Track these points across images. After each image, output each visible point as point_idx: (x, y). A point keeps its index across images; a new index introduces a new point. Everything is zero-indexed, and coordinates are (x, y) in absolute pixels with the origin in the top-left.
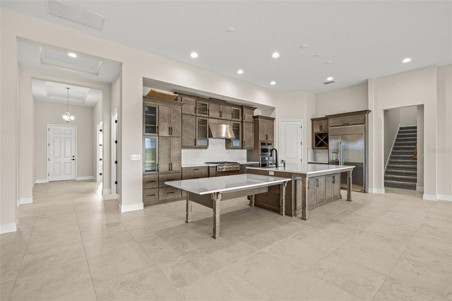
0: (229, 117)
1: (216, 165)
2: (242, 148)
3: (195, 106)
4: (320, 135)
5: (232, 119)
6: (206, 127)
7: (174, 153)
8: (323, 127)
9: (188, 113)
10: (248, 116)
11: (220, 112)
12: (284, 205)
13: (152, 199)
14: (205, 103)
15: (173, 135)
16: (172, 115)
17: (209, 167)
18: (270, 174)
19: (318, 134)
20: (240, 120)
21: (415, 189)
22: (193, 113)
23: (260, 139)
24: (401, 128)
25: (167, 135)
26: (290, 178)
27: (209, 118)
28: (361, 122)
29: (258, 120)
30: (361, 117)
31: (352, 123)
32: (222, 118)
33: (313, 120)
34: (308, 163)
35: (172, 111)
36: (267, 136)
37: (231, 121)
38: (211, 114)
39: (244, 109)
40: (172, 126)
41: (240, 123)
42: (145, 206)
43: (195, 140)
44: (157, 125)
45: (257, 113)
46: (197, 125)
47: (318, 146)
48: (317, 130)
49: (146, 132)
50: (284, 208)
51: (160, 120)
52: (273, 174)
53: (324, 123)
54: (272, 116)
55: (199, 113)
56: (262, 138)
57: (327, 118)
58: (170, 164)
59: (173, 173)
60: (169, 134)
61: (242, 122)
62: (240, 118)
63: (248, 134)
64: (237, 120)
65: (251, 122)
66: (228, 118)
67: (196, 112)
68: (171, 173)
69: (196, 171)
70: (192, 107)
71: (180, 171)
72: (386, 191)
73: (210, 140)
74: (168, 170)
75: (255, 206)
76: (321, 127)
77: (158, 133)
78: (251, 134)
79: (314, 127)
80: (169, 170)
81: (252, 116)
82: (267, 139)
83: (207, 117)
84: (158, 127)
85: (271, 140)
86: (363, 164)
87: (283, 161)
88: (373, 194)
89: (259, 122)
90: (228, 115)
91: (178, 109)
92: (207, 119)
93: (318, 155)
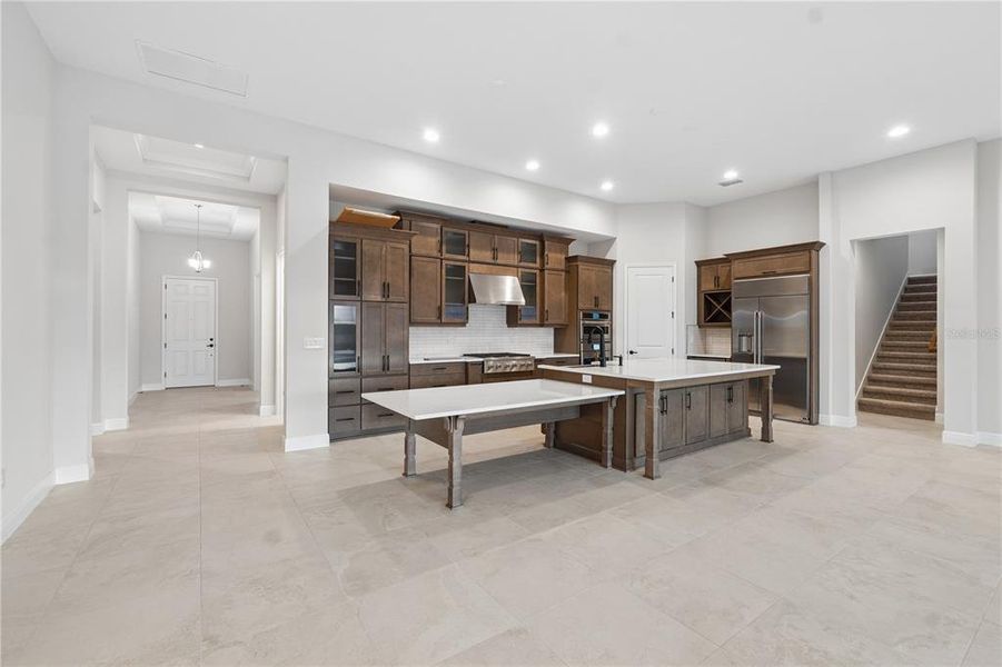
0: (514, 259)
1: (481, 360)
2: (542, 325)
3: (439, 238)
4: (715, 296)
5: (522, 264)
6: (464, 281)
7: (393, 336)
8: (722, 280)
9: (423, 252)
10: (555, 258)
11: (495, 250)
12: (610, 446)
13: (347, 427)
14: (462, 231)
15: (391, 298)
16: (389, 257)
17: (466, 363)
18: (584, 381)
19: (709, 295)
20: (538, 265)
21: (934, 420)
22: (435, 253)
23: (581, 306)
24: (911, 281)
25: (379, 299)
26: (621, 389)
27: (470, 262)
28: (802, 268)
29: (577, 266)
30: (803, 257)
31: (783, 270)
32: (498, 261)
33: (699, 264)
34: (689, 358)
35: (389, 249)
36: (596, 298)
37: (518, 267)
38: (474, 254)
39: (546, 243)
40: (389, 280)
41: (538, 272)
42: (331, 441)
43: (440, 308)
44: (358, 278)
45: (573, 250)
46: (444, 277)
47: (710, 321)
48: (710, 286)
49: (336, 293)
50: (609, 452)
51: (365, 268)
52: (590, 381)
53: (722, 270)
54: (608, 257)
55: (448, 252)
56: (585, 303)
57: (729, 259)
58: (386, 359)
59: (391, 375)
60: (384, 296)
61: (542, 270)
62: (538, 260)
63: (555, 292)
64: (531, 265)
65: (562, 270)
66: (511, 263)
67: (440, 251)
68: (387, 376)
69: (439, 372)
70: (433, 241)
71: (406, 371)
72: (860, 422)
73: (471, 307)
74: (379, 370)
75: (555, 446)
76: (717, 279)
77: (360, 295)
78: (563, 294)
79: (703, 278)
80: (384, 369)
81: (563, 257)
82: (596, 305)
83: (466, 261)
84: (360, 283)
85: (606, 308)
86: (805, 360)
87: (631, 353)
88: (829, 427)
89: (580, 270)
90: (512, 256)
91: (402, 246)
92: (466, 264)
93: (710, 339)
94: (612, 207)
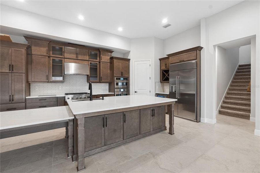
0: (87, 58)
1: (64, 96)
2: (100, 82)
3: (48, 48)
5: (91, 60)
9: (39, 53)
10: (105, 58)
11: (77, 54)
14: (60, 46)
15: (14, 71)
17: (58, 97)
19: (164, 71)
20: (98, 60)
21: (249, 119)
22: (46, 54)
23: (115, 75)
24: (240, 66)
25: (8, 71)
27: (64, 58)
28: (194, 58)
29: (113, 60)
30: (193, 54)
32: (79, 58)
33: (160, 60)
36: (122, 73)
37: (88, 61)
38: (66, 55)
39: (101, 52)
40: (13, 63)
41: (98, 63)
45: (114, 55)
46: (51, 64)
47: (164, 80)
48: (164, 68)
54: (128, 58)
55: (53, 54)
56: (117, 74)
57: (170, 56)
58: (11, 96)
59: (15, 103)
60: (10, 70)
61: (100, 62)
62: (98, 58)
63: (105, 70)
64: (95, 60)
65: (108, 62)
66: (85, 59)
67: (48, 54)
68: (12, 103)
69: (43, 101)
70: (44, 49)
71: (24, 101)
74: (8, 101)
76: (166, 65)
78: (109, 71)
79: (162, 65)
80: (10, 101)
81: (109, 57)
82: (122, 75)
83: (62, 58)
85: (126, 76)
86: (194, 94)
87: (136, 92)
88: (204, 123)
89: (114, 62)
90: (85, 57)
91: (22, 50)
92: (63, 59)
93: (165, 87)
94: (128, 40)
